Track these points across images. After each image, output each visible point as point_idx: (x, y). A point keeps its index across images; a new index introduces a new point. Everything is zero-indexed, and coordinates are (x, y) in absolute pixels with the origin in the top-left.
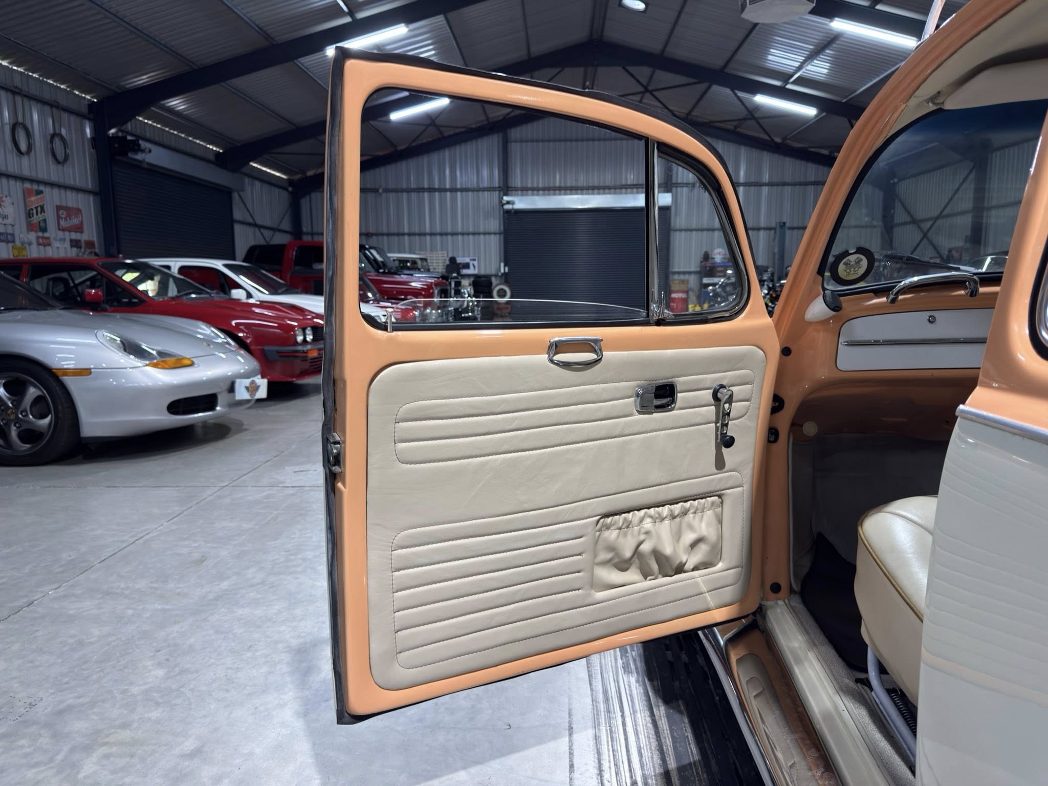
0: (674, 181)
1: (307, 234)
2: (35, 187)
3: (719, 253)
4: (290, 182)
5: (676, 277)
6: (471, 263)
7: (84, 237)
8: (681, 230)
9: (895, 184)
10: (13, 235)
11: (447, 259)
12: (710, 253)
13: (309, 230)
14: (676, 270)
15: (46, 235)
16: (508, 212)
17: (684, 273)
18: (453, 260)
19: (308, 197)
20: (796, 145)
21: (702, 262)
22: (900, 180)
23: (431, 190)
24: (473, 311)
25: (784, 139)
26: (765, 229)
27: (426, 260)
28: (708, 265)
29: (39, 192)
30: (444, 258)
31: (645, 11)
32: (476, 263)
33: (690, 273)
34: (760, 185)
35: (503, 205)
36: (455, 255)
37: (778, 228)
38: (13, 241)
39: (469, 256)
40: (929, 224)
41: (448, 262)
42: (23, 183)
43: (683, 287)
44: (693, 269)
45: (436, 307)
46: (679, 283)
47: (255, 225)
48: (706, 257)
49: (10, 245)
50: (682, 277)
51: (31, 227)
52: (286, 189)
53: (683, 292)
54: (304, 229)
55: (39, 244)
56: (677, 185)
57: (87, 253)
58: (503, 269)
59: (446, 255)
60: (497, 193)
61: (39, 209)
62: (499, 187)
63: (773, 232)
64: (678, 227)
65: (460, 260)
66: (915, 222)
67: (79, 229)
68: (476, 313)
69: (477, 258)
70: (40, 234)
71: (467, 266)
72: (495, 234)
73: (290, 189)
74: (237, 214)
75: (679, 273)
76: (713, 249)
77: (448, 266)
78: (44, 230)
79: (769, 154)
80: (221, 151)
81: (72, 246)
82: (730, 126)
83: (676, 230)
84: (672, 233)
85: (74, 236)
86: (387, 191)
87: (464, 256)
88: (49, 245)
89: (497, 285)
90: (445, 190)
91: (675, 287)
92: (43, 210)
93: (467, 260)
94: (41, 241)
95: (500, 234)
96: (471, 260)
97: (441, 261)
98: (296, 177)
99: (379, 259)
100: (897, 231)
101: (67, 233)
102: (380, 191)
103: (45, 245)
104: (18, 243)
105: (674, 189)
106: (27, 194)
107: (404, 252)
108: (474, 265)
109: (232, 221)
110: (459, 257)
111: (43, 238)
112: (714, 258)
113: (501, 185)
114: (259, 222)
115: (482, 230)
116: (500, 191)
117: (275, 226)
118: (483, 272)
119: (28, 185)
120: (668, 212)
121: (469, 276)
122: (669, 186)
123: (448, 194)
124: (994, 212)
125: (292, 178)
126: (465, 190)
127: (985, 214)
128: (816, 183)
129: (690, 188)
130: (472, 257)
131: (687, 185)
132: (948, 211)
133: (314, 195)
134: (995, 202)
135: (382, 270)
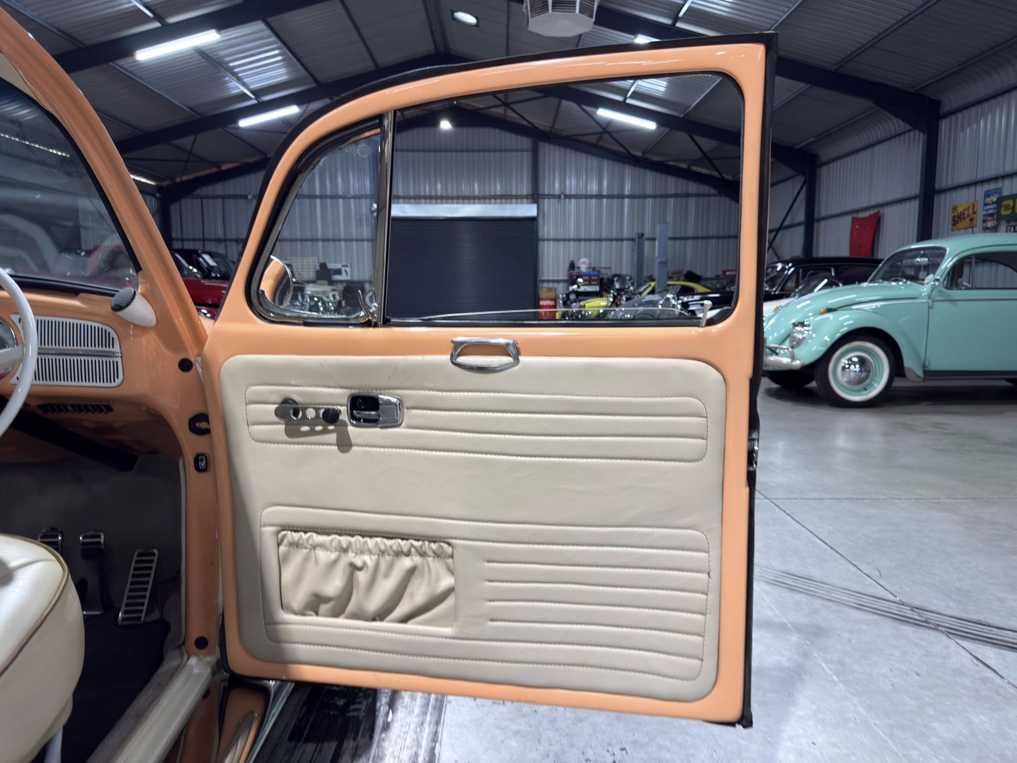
0: (540, 192)
1: (177, 240)
3: (584, 263)
4: (159, 189)
5: (545, 285)
6: (343, 269)
8: (549, 240)
11: (318, 264)
12: (575, 262)
13: (179, 236)
14: (545, 278)
17: (554, 281)
18: (323, 266)
19: (177, 204)
20: (656, 159)
21: (568, 271)
25: (644, 152)
26: (628, 239)
28: (573, 274)
30: (314, 264)
31: (477, 25)
32: (348, 269)
33: (558, 281)
34: (622, 197)
35: (372, 212)
36: (326, 261)
37: (637, 239)
39: (341, 262)
41: (318, 268)
43: (552, 295)
44: (561, 278)
46: (547, 291)
48: (572, 266)
50: (551, 285)
52: (154, 196)
53: (551, 299)
54: (174, 235)
56: (544, 196)
59: (317, 261)
60: (368, 200)
62: (371, 195)
63: (633, 242)
64: (546, 236)
65: (331, 266)
69: (349, 265)
71: (339, 272)
72: (366, 241)
73: (158, 195)
75: (548, 281)
76: (579, 258)
77: (318, 271)
79: (630, 167)
82: (593, 139)
83: (543, 240)
84: (540, 243)
87: (336, 262)
89: (369, 291)
90: (315, 197)
91: (543, 293)
93: (339, 266)
95: (371, 241)
96: (343, 266)
97: (312, 267)
98: (166, 183)
99: (212, 263)
102: (250, 197)
105: (541, 201)
108: (346, 272)
110: (330, 262)
112: (579, 268)
115: (354, 237)
116: (371, 199)
118: (356, 278)
120: (535, 222)
121: (341, 282)
122: (535, 197)
123: (318, 201)
124: (822, 224)
125: (160, 184)
126: (335, 197)
127: (816, 224)
128: (676, 196)
129: (557, 200)
130: (344, 264)
131: (554, 196)
132: (787, 223)
133: (183, 201)
134: (823, 214)
135: (213, 275)
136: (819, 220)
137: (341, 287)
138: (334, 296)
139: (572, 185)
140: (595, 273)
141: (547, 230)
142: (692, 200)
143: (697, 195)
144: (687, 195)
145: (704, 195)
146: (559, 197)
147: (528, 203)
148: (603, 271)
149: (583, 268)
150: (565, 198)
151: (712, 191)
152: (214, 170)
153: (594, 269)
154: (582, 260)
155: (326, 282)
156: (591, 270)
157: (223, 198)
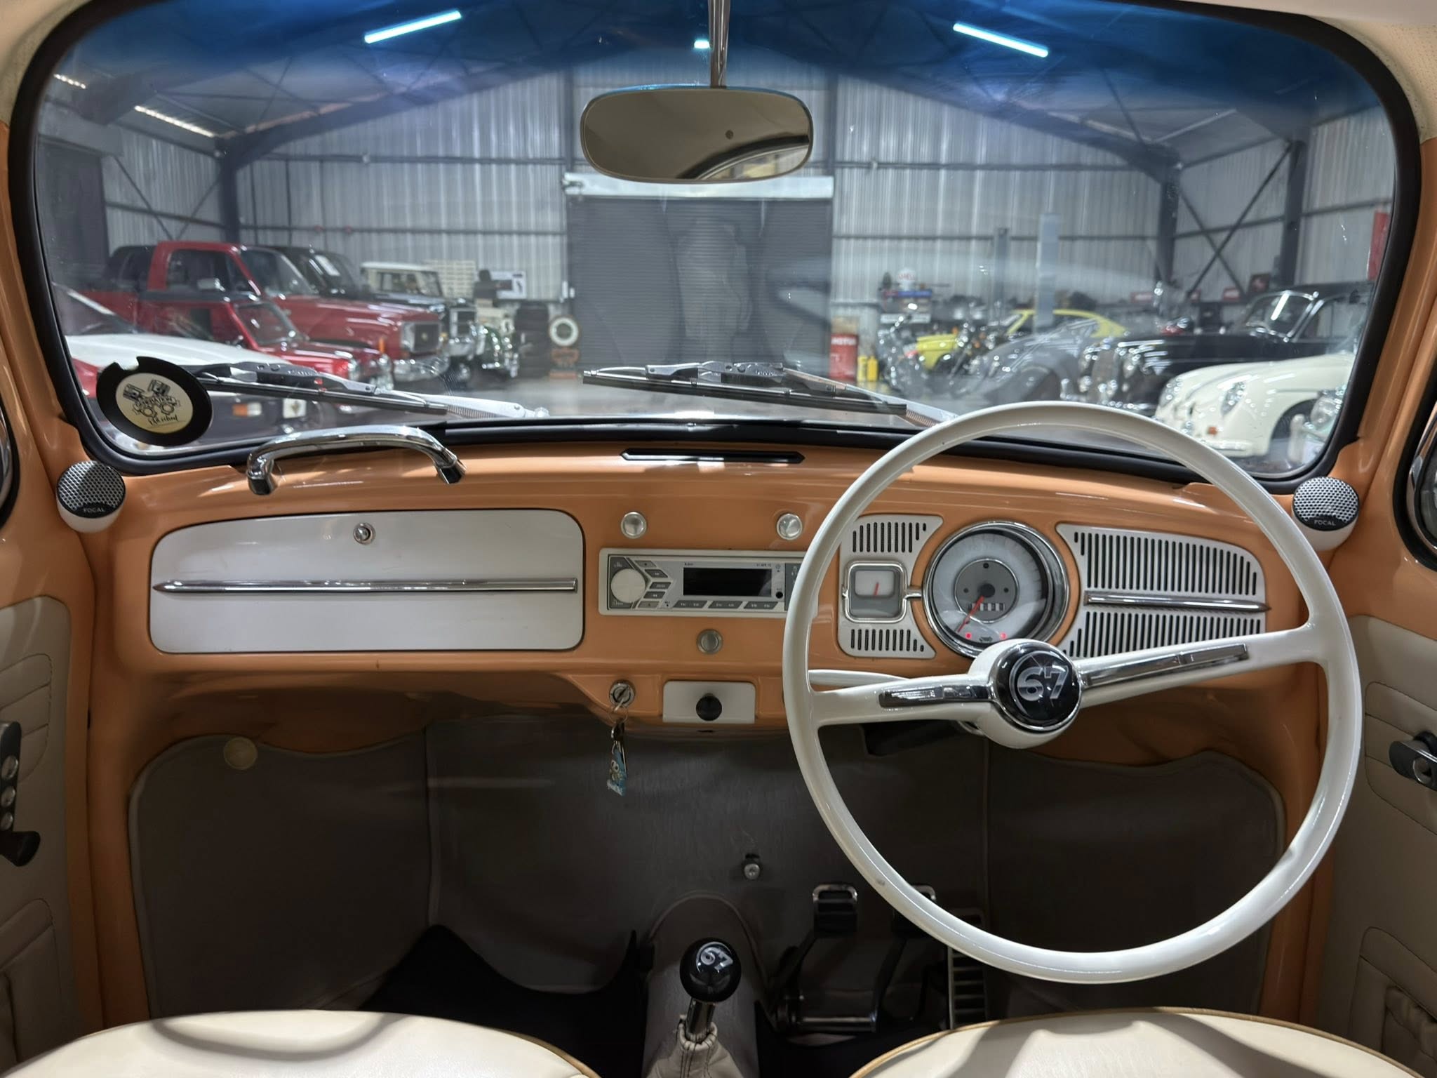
0: (838, 157)
1: (247, 227)
4: (219, 143)
5: (841, 312)
6: (515, 281)
8: (848, 237)
9: (1178, 171)
11: (476, 273)
12: (893, 275)
13: (251, 222)
14: (841, 300)
16: (573, 199)
17: (854, 305)
18: (484, 275)
19: (248, 168)
20: (1029, 105)
21: (880, 289)
22: (1187, 165)
23: (450, 160)
24: (501, 360)
26: (980, 238)
27: (434, 274)
28: (889, 294)
30: (469, 272)
32: (523, 281)
33: (862, 306)
34: (970, 167)
35: (564, 188)
36: (489, 267)
37: (996, 239)
39: (511, 269)
40: (1223, 236)
41: (477, 279)
43: (851, 328)
44: (866, 300)
45: (406, 355)
46: (846, 322)
47: (149, 212)
48: (887, 281)
50: (850, 312)
52: (211, 154)
53: (850, 336)
54: (242, 220)
56: (843, 164)
58: (567, 292)
59: (474, 267)
60: (557, 167)
62: (560, 159)
63: (989, 243)
64: (844, 231)
65: (496, 275)
66: (1206, 232)
68: (507, 362)
69: (523, 273)
71: (507, 285)
72: (554, 234)
73: (217, 154)
74: (115, 191)
75: (845, 305)
76: (899, 269)
77: (476, 284)
79: (986, 120)
80: (83, 86)
83: (840, 237)
84: (835, 242)
86: (376, 159)
87: (503, 269)
89: (557, 317)
90: (472, 161)
91: (837, 326)
93: (508, 276)
95: (561, 234)
96: (515, 276)
97: (466, 277)
98: (229, 135)
99: (332, 271)
100: (1181, 245)
102: (365, 159)
105: (838, 171)
107: (405, 261)
108: (519, 285)
109: (102, 205)
110: (495, 270)
112: (898, 284)
113: (563, 155)
114: (157, 206)
115: (532, 227)
116: (560, 164)
117: (188, 214)
118: (534, 296)
120: (828, 207)
121: (511, 302)
122: (829, 166)
123: (477, 167)
124: (1315, 221)
125: (221, 136)
126: (504, 161)
127: (1303, 222)
128: (1059, 167)
129: (864, 170)
130: (516, 272)
131: (859, 165)
132: (1250, 217)
133: (258, 165)
134: (1317, 205)
135: (334, 291)
136: (1309, 215)
137: (511, 310)
138: (507, 326)
139: (889, 147)
140: (925, 293)
141: (846, 221)
142: (1085, 176)
143: (1094, 168)
144: (1077, 167)
145: (1105, 168)
146: (868, 166)
147: (816, 175)
148: (936, 290)
149: (905, 285)
150: (878, 168)
151: (1119, 161)
152: (307, 114)
153: (923, 287)
154: (905, 271)
155: (489, 302)
156: (917, 287)
157: (322, 159)
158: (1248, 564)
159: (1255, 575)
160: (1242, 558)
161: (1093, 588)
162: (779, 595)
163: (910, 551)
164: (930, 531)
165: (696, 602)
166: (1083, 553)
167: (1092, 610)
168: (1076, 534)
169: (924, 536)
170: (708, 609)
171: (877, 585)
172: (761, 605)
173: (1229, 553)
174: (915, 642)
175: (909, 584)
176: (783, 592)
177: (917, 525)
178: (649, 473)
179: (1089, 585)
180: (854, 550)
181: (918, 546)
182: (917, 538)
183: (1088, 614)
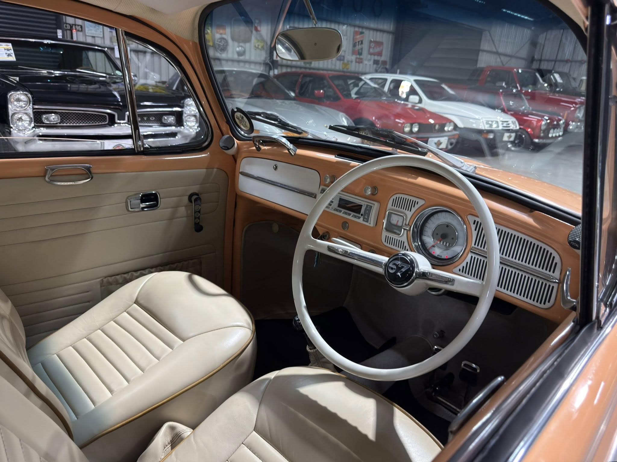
2: (360, 30)
7: (382, 58)
10: (344, 57)
13: (539, 58)
15: (361, 57)
19: (545, 35)
29: (362, 33)
38: (343, 60)
42: (355, 28)
47: (497, 53)
49: (342, 62)
51: (354, 53)
55: (356, 62)
57: (381, 67)
61: (360, 42)
67: (380, 54)
70: (358, 56)
74: (485, 45)
78: (360, 54)
81: (374, 63)
85: (376, 58)
88: (362, 62)
92: (362, 43)
94: (358, 60)
101: (373, 56)
103: (359, 63)
104: (346, 61)
106: (356, 33)
109: (479, 50)
111: (359, 59)
114: (501, 50)
117: (513, 54)
119: (357, 29)
133: (550, 32)
158: (554, 257)
159: (556, 264)
160: (551, 254)
161: (476, 246)
162: (362, 215)
163: (410, 211)
164: (419, 205)
165: (339, 210)
166: (476, 230)
167: (474, 256)
168: (475, 221)
169: (417, 206)
170: (342, 214)
171: (398, 221)
172: (355, 217)
173: (544, 249)
174: (405, 247)
175: (407, 223)
176: (363, 214)
177: (415, 201)
178: (338, 163)
179: (475, 245)
180: (392, 206)
181: (414, 210)
182: (414, 207)
183: (472, 257)
